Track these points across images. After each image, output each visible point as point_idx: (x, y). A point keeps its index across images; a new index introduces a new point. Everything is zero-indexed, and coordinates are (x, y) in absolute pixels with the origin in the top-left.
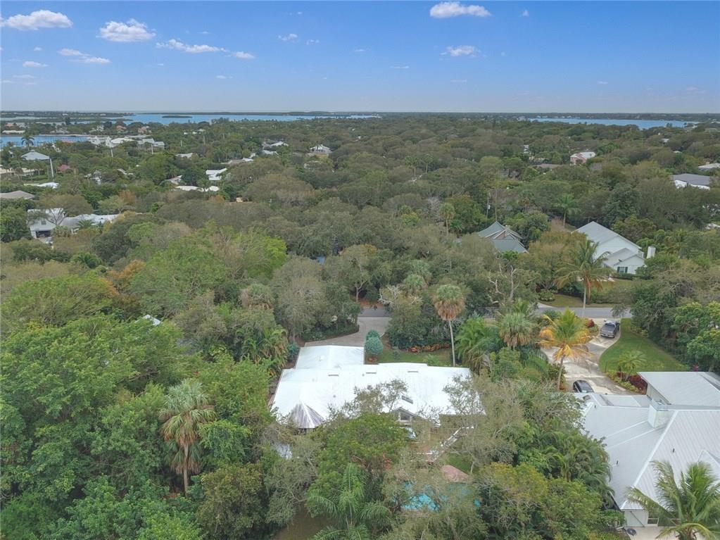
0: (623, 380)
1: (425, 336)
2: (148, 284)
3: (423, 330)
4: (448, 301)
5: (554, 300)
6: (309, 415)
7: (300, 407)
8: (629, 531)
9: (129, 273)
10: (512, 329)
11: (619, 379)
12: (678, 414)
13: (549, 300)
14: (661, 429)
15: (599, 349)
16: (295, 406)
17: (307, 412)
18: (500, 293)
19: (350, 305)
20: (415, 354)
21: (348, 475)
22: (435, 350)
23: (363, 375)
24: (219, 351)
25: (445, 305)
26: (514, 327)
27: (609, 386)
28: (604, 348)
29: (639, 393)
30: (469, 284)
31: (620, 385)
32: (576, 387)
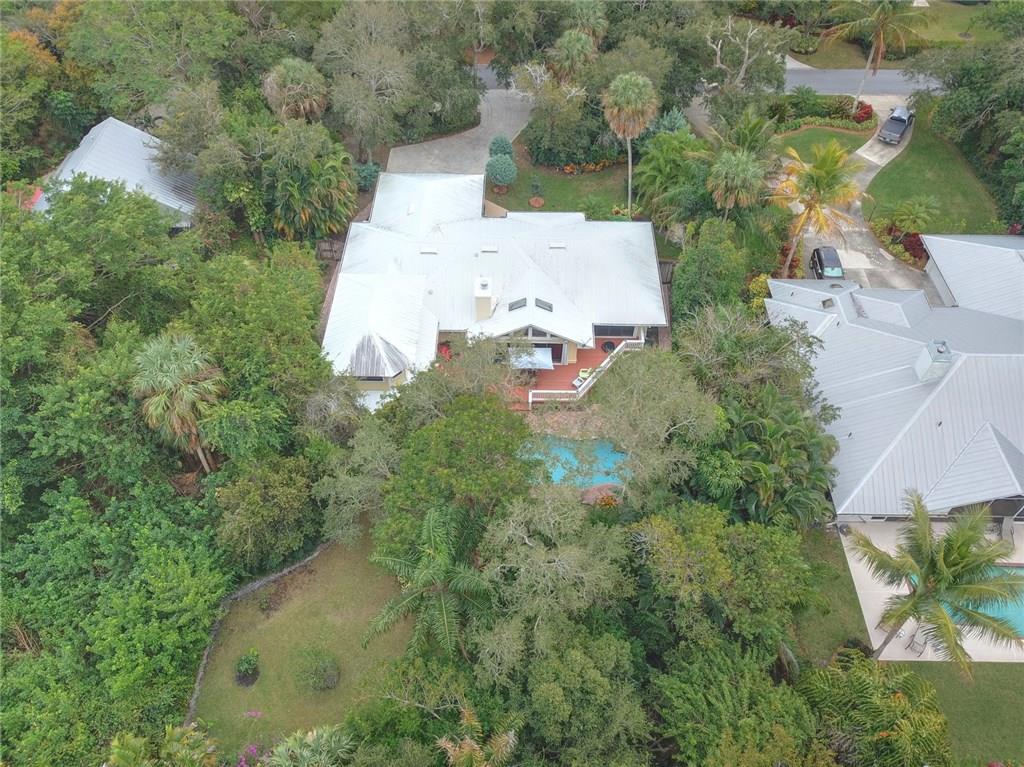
0: (894, 242)
1: (587, 150)
2: (100, 54)
3: (586, 141)
4: (629, 109)
5: (815, 52)
6: (384, 355)
7: (369, 340)
8: (841, 529)
9: (64, 19)
10: (730, 181)
11: (888, 239)
12: (965, 362)
13: (807, 53)
14: (931, 385)
15: (871, 167)
16: (361, 339)
17: (381, 349)
18: (724, 67)
19: (460, 95)
20: (569, 177)
21: (429, 531)
22: (602, 170)
23: (477, 255)
24: (242, 194)
25: (623, 116)
26: (733, 180)
27: (870, 249)
28: (877, 166)
29: (914, 264)
30: (673, 44)
31: (887, 249)
32: (816, 259)
